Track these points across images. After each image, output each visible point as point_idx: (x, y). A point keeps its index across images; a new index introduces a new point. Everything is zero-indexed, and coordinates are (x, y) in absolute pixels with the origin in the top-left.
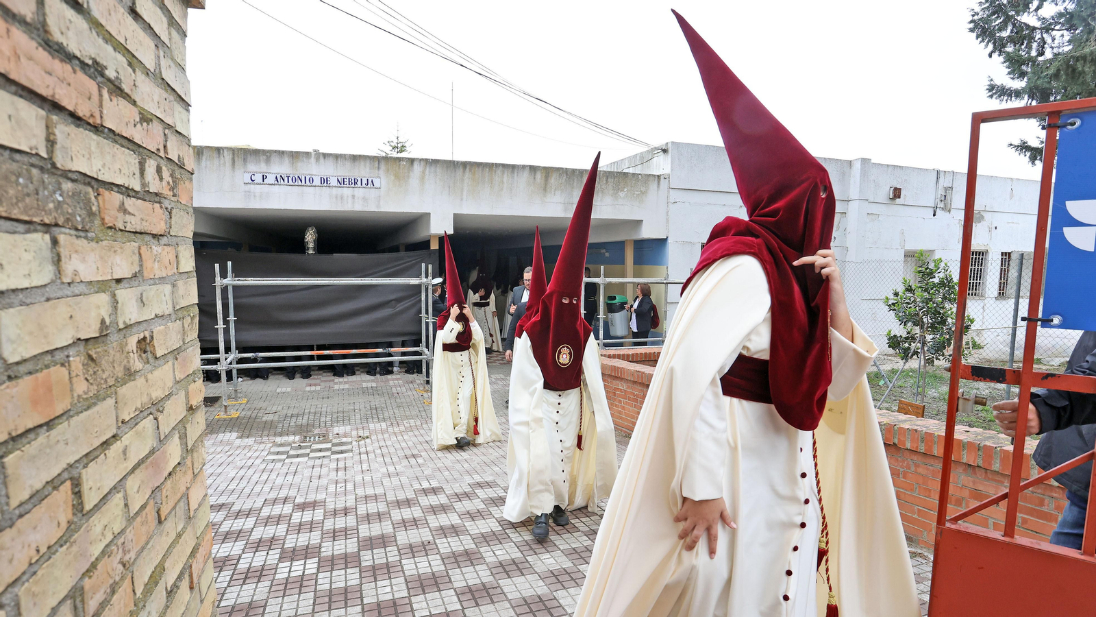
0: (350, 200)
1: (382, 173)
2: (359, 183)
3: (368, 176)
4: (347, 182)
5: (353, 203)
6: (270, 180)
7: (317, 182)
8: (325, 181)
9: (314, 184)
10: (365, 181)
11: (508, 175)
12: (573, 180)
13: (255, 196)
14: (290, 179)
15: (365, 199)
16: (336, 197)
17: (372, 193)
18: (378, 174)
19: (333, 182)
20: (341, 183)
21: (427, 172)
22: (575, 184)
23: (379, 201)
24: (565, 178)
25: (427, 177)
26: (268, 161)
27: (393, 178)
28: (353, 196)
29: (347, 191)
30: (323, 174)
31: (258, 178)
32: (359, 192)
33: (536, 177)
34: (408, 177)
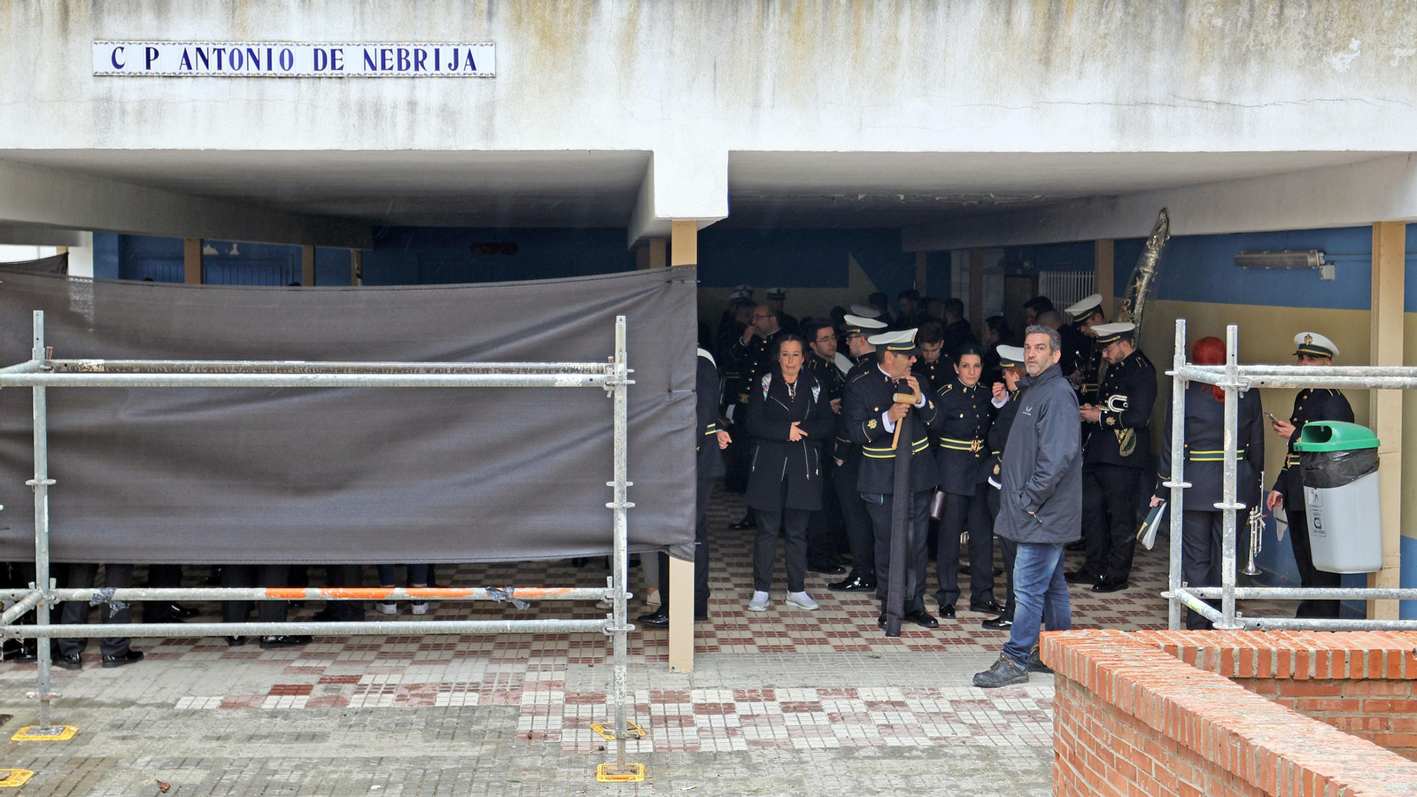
0: (402, 118)
1: (500, 27)
2: (430, 62)
3: (455, 39)
4: (392, 59)
5: (412, 125)
6: (169, 60)
7: (304, 64)
8: (327, 59)
9: (294, 71)
10: (447, 57)
11: (913, 17)
12: (1152, 21)
13: (123, 112)
14: (225, 58)
15: (447, 114)
16: (361, 110)
17: (470, 93)
18: (489, 32)
19: (352, 61)
20: (375, 63)
21: (643, 21)
22: (1158, 35)
23: (491, 118)
24: (1119, 14)
25: (642, 36)
26: (162, 9)
27: (534, 41)
28: (412, 105)
29: (393, 90)
30: (321, 39)
31: (133, 59)
32: (431, 91)
33: (1015, 20)
34: (584, 38)
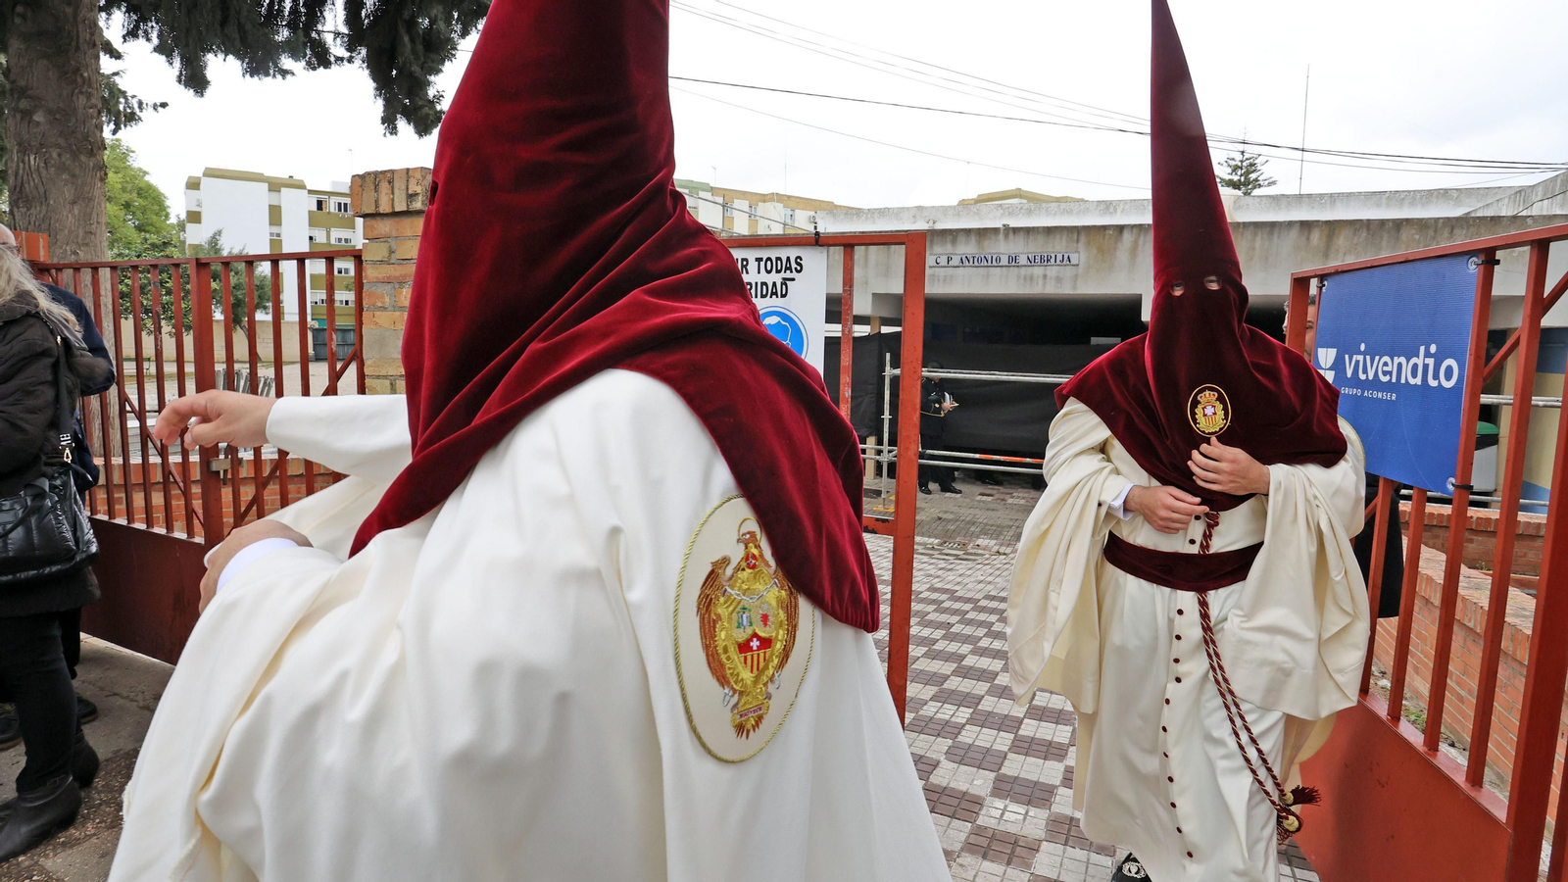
0: (1041, 281)
1: (1081, 246)
2: (1053, 260)
3: (1063, 250)
4: (1038, 259)
5: (1044, 284)
6: (956, 261)
7: (1004, 261)
8: (1013, 259)
9: (1001, 264)
10: (1059, 258)
11: (1262, 238)
12: (1381, 238)
13: (939, 280)
14: (976, 260)
15: (1058, 280)
16: (1025, 278)
17: (1069, 271)
18: (1077, 248)
19: (1023, 260)
20: (1031, 261)
21: (1141, 242)
22: (1384, 244)
23: (1075, 281)
24: (1364, 234)
25: (1140, 248)
26: (954, 242)
27: (1095, 251)
28: (1045, 276)
29: (1038, 271)
30: (1012, 252)
31: (943, 261)
32: (1052, 271)
33: (1311, 238)
34: (1115, 249)
